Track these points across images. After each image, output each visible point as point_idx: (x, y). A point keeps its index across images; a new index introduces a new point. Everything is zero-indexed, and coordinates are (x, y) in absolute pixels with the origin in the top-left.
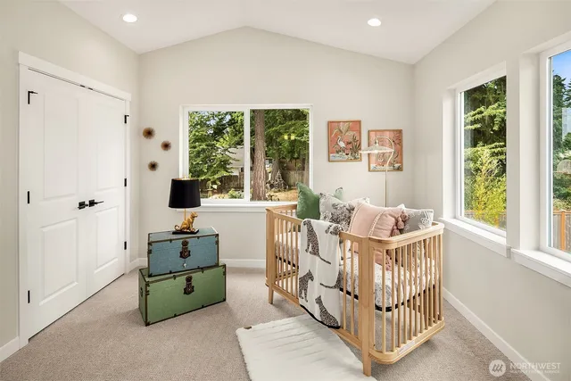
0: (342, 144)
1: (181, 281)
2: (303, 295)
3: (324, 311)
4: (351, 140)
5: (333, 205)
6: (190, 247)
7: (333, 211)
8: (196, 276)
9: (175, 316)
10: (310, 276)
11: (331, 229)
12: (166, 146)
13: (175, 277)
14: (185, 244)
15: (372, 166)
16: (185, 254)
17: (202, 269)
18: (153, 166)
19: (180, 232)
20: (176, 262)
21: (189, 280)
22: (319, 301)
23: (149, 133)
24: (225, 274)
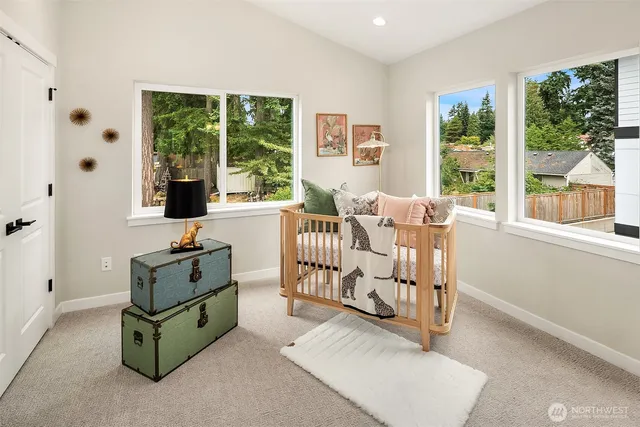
0: (330, 138)
1: (195, 311)
2: (349, 294)
3: (379, 303)
4: (337, 134)
5: (354, 200)
6: (201, 267)
7: (355, 206)
8: (210, 302)
9: (189, 358)
10: (358, 273)
11: (385, 222)
12: (111, 136)
13: (188, 308)
14: (196, 263)
15: (356, 160)
16: (195, 276)
17: (215, 292)
18: (88, 165)
19: (182, 249)
20: (186, 289)
21: (203, 308)
22: (373, 295)
23: (80, 117)
24: (237, 293)
